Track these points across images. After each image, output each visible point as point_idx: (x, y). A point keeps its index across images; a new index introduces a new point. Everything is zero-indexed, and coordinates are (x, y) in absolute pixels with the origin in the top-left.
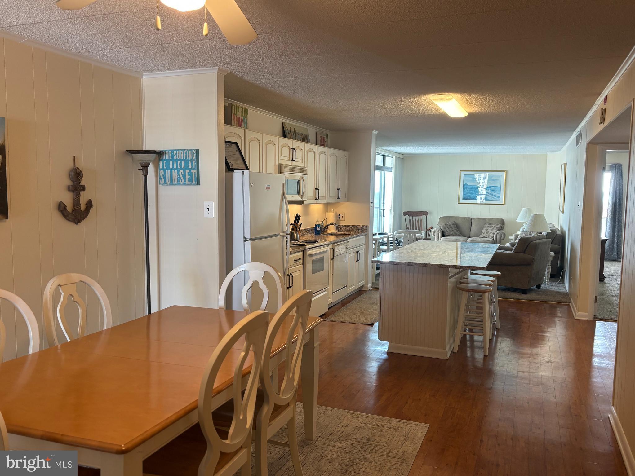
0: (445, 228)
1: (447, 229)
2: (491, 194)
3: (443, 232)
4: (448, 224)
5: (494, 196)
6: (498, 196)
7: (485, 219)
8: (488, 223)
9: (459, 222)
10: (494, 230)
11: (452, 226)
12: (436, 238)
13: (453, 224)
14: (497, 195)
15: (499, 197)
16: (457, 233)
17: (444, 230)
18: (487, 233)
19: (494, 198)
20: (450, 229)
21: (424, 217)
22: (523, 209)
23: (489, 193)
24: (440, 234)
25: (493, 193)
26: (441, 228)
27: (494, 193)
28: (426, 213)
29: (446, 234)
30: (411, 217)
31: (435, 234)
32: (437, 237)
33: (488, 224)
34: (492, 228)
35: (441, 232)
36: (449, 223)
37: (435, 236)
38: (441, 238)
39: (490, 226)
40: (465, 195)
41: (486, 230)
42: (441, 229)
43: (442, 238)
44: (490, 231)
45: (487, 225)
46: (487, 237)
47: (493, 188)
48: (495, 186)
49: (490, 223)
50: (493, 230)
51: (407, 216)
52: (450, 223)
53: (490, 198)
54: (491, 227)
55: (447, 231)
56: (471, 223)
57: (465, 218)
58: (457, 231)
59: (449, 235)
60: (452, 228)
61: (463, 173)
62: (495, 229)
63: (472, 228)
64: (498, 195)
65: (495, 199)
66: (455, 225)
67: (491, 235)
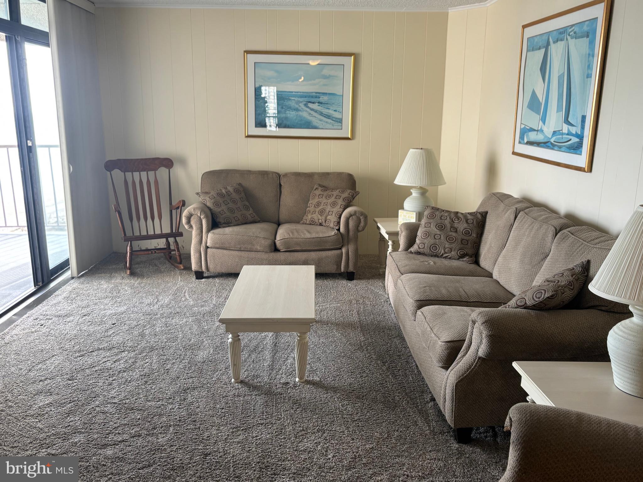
0: (216, 204)
1: (224, 207)
2: (321, 114)
3: (212, 214)
4: (224, 191)
5: (328, 117)
6: (336, 118)
7: (309, 176)
8: (320, 185)
9: (250, 183)
10: (339, 207)
11: (234, 195)
12: (194, 233)
13: (236, 191)
14: (334, 116)
15: (340, 121)
16: (249, 214)
17: (216, 210)
18: (321, 212)
19: (327, 122)
20: (231, 205)
21: (162, 172)
22: (411, 150)
23: (316, 111)
24: (204, 222)
25: (325, 111)
26: (209, 204)
27: (327, 111)
28: (168, 163)
29: (222, 221)
30: (129, 175)
31: (192, 223)
32: (198, 231)
33: (320, 188)
34: (333, 199)
35: (206, 217)
36: (226, 188)
37: (191, 227)
38: (208, 231)
39: (325, 193)
40: (259, 114)
41: (318, 204)
42: (209, 208)
43: (210, 235)
44: (328, 208)
45: (318, 192)
46: (321, 224)
47: (324, 99)
48: (330, 94)
49: (324, 184)
50: (334, 204)
51: (117, 173)
52: (230, 189)
53: (319, 122)
54: (329, 196)
55: (223, 210)
56: (280, 185)
57: (264, 174)
58: (247, 208)
59: (228, 224)
60: (234, 202)
61: (252, 58)
62: (340, 202)
63: (281, 199)
64: (337, 115)
65: (330, 126)
66: (243, 195)
67: (332, 219)
